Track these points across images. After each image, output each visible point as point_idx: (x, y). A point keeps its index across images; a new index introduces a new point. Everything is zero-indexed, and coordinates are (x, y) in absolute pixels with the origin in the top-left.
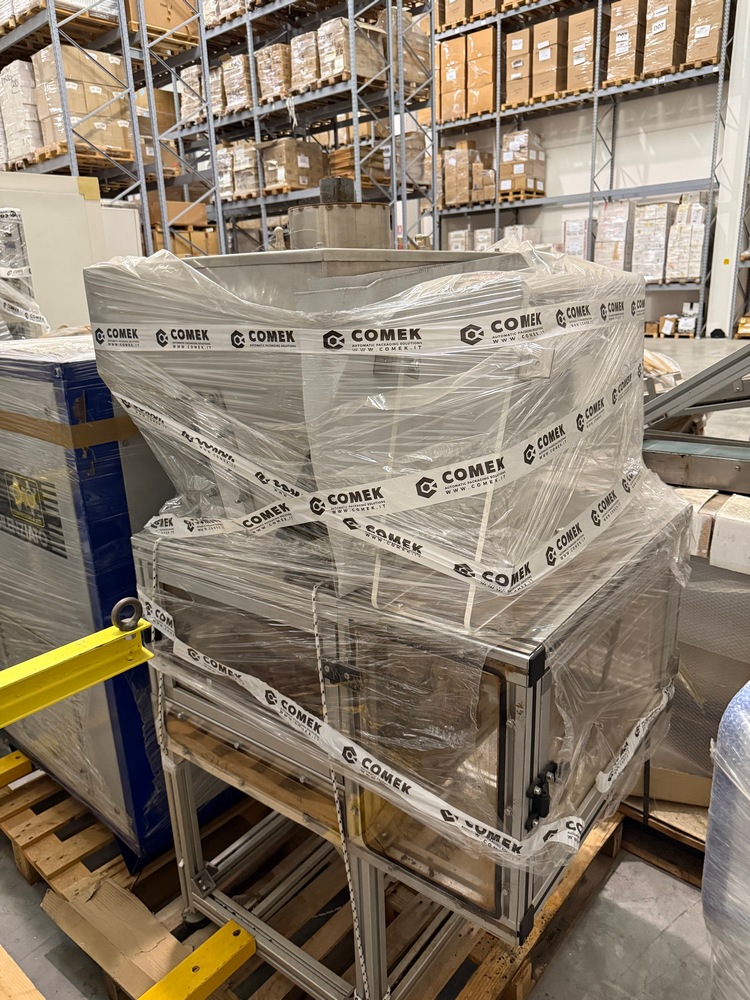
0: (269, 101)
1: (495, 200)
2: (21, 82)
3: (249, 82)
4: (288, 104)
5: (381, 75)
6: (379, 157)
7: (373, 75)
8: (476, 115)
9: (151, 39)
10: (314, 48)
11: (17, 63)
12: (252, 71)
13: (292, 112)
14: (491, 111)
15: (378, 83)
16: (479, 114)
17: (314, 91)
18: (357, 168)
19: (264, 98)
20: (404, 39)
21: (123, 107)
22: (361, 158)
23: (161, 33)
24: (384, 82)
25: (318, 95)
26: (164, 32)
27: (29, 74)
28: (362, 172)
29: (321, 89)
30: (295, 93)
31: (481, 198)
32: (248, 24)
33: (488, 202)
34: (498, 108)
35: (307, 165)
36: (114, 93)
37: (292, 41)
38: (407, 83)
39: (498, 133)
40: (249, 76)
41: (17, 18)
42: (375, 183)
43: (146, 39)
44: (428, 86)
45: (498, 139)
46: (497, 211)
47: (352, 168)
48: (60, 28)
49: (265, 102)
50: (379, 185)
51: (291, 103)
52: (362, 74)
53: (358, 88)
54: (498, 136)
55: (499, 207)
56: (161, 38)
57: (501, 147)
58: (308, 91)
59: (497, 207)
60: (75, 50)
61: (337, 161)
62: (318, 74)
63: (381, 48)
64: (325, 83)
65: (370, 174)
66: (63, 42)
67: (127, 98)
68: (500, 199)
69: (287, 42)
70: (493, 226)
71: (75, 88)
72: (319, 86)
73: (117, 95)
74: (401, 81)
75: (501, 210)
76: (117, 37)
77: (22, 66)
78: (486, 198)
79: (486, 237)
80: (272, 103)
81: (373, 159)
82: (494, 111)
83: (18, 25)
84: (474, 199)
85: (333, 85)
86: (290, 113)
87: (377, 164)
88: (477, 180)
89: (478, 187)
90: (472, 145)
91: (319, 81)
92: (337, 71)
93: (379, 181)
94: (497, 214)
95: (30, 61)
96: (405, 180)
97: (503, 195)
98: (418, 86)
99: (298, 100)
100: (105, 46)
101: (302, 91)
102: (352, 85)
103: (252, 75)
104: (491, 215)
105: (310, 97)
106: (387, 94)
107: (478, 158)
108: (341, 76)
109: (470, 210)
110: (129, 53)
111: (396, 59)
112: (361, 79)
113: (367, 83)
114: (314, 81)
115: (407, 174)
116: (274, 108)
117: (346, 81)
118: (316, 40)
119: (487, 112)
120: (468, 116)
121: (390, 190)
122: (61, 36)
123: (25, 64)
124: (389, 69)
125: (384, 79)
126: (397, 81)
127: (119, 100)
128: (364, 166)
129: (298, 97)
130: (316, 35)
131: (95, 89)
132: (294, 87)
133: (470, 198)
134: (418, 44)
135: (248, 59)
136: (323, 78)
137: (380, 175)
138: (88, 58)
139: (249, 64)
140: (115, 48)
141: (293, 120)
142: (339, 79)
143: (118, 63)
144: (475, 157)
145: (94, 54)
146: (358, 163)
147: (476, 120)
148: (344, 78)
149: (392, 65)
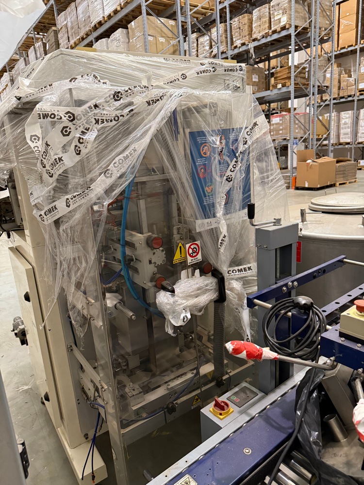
0: (238, 46)
1: (355, 94)
2: (122, 40)
3: (226, 38)
4: (249, 47)
5: (306, 25)
6: (304, 71)
7: (303, 25)
8: (344, 48)
9: (191, 10)
10: (268, 13)
11: (120, 30)
12: (228, 31)
13: (252, 51)
14: (354, 45)
15: (305, 29)
16: (346, 47)
17: (266, 37)
18: (293, 78)
19: (235, 45)
20: (320, 3)
21: (175, 49)
22: (295, 72)
23: (196, 6)
24: (308, 28)
25: (269, 39)
26: (198, 6)
27: (126, 36)
28: (295, 80)
29: (271, 35)
30: (254, 40)
31: (345, 94)
32: (227, 6)
33: (350, 96)
34: (359, 42)
35: (257, 80)
36: (171, 41)
37: (254, 12)
38: (320, 28)
39: (358, 57)
40: (227, 35)
41: (122, 4)
42: (301, 86)
43: (189, 10)
44: (331, 30)
45: (358, 60)
46: (356, 101)
47: (289, 78)
48: (146, 6)
49: (236, 47)
50: (303, 87)
51: (252, 46)
52: (296, 25)
53: (295, 32)
54: (358, 58)
55: (358, 98)
56: (196, 9)
57: (360, 65)
58: (263, 38)
59: (356, 98)
60: (153, 18)
61: (278, 75)
62: (270, 28)
63: (307, 9)
64: (274, 32)
65: (299, 80)
66: (148, 14)
67: (178, 44)
68: (358, 94)
69: (251, 13)
70: (353, 109)
71: (152, 40)
72: (270, 34)
73: (173, 42)
74: (318, 27)
75: (358, 100)
76: (174, 10)
77: (122, 31)
78: (349, 94)
79: (348, 116)
80: (240, 47)
81: (300, 73)
82: (356, 44)
83: (122, 8)
84: (341, 95)
85: (279, 32)
86: (251, 52)
87: (302, 75)
88: (343, 84)
89: (344, 88)
90: (339, 65)
91: (270, 31)
92: (282, 24)
93: (304, 85)
94: (356, 102)
95: (127, 28)
96: (317, 84)
97: (360, 91)
98: (325, 30)
99: (256, 44)
100: (167, 15)
101: (259, 38)
102: (292, 31)
103: (228, 34)
104: (353, 103)
105: (264, 41)
106: (309, 35)
107: (343, 72)
108: (285, 26)
109: (338, 101)
110: (180, 18)
111: (315, 15)
112: (296, 27)
113: (299, 29)
114: (267, 31)
115: (318, 80)
116: (241, 50)
117: (288, 29)
118: (269, 9)
119: (352, 46)
120: (339, 49)
121: (308, 90)
122: (147, 10)
123: (125, 31)
124: (311, 21)
125: (308, 26)
126: (315, 27)
127: (173, 45)
128: (296, 76)
129: (256, 42)
130: (269, 6)
131: (162, 40)
132: (254, 36)
133: (339, 95)
134: (327, 5)
135: (226, 25)
136: (273, 29)
137: (304, 81)
138: (159, 22)
139: (227, 28)
140: (172, 16)
141: (252, 55)
142: (284, 28)
143: (174, 24)
144: (342, 72)
145: (162, 20)
146: (293, 75)
147: (343, 51)
148: (287, 27)
149: (313, 18)
